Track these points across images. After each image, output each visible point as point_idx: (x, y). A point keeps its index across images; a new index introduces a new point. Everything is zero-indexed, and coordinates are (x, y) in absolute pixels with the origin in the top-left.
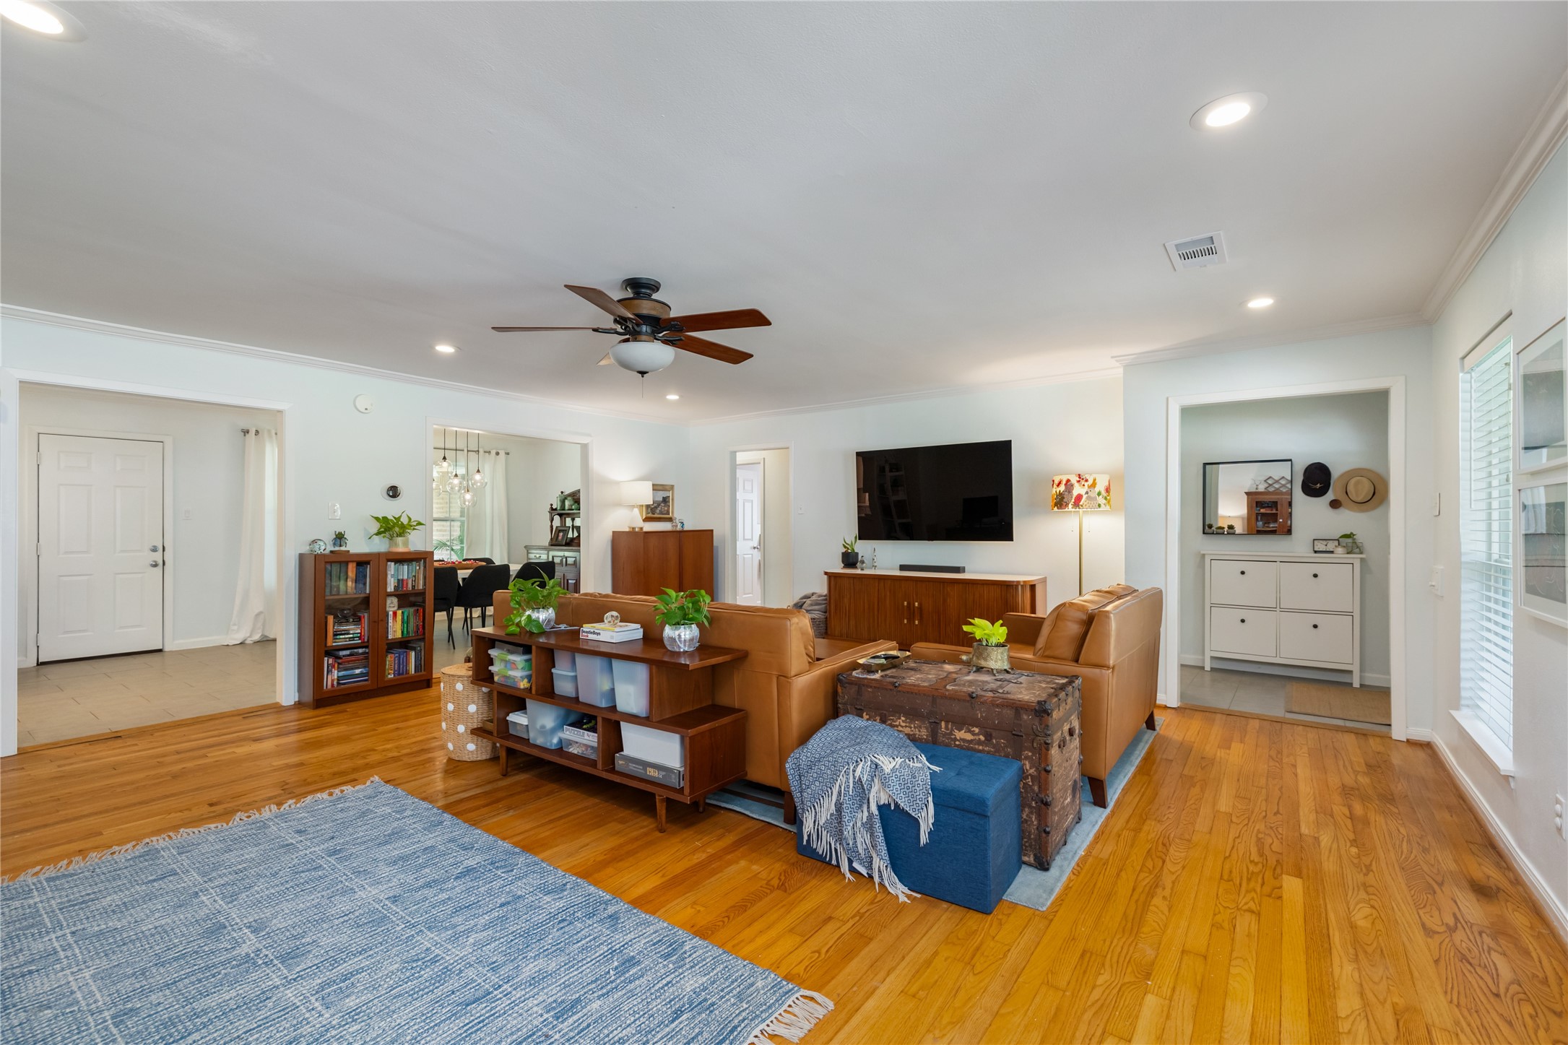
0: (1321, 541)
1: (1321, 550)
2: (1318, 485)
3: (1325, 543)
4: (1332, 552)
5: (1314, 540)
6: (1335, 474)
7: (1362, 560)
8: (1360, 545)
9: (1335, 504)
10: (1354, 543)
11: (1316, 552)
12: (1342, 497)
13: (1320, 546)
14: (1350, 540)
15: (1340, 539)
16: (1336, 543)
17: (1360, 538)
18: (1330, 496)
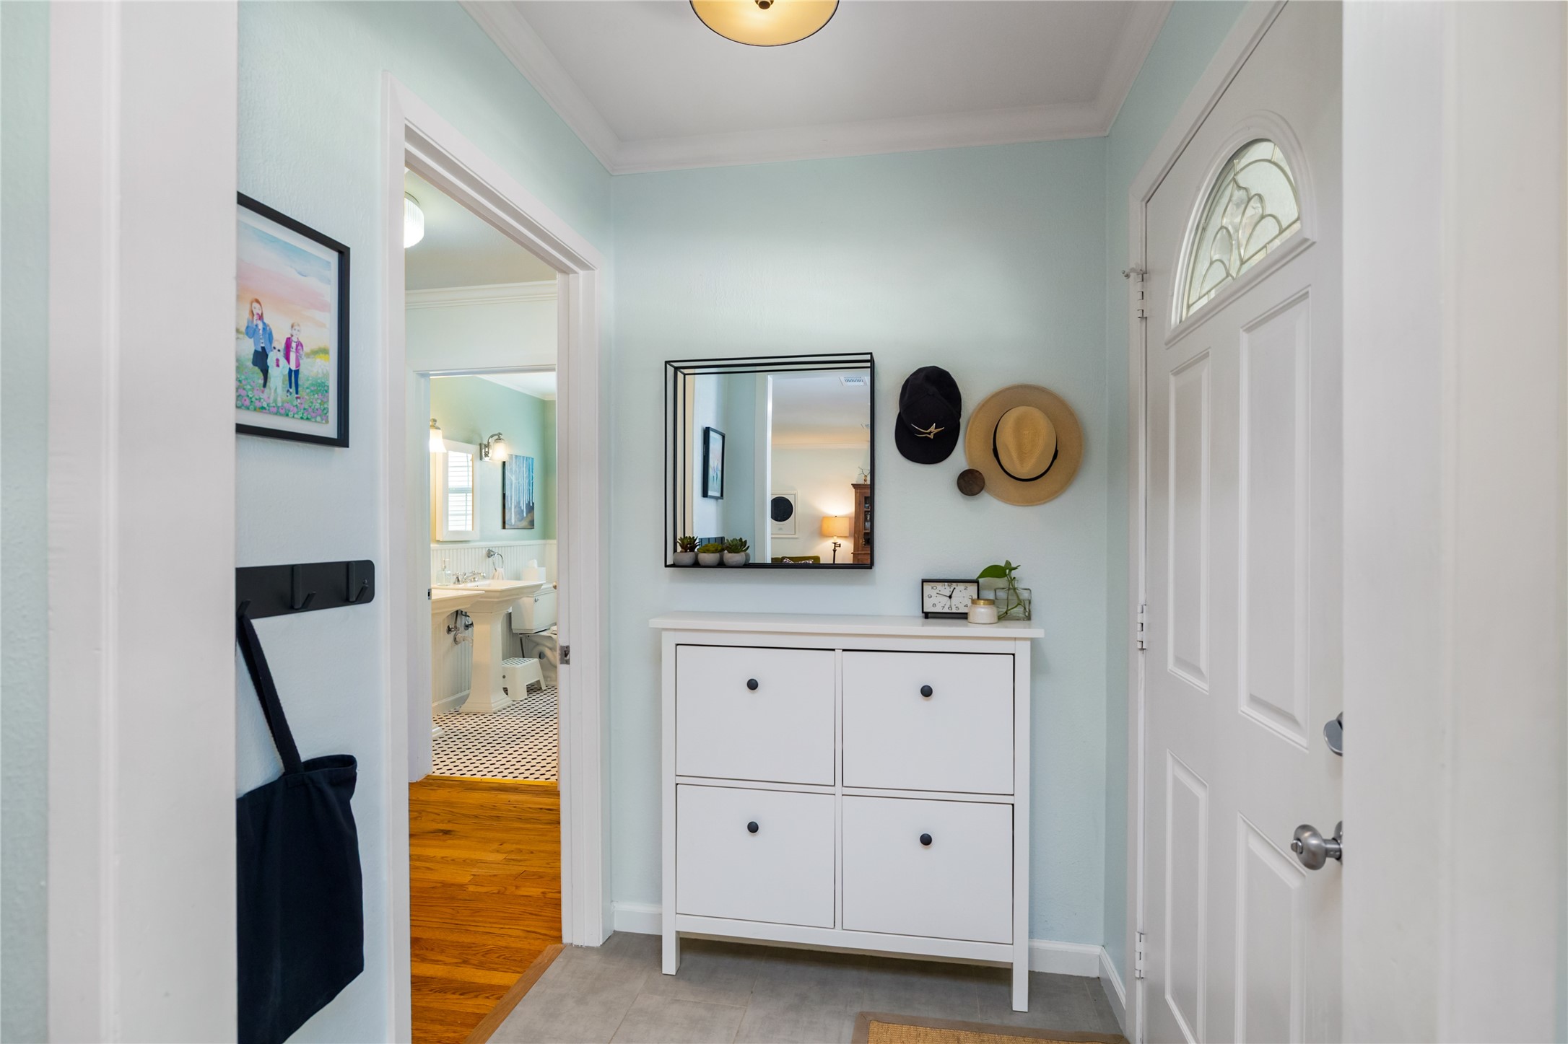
0: (939, 586)
1: (939, 610)
2: (933, 428)
3: (945, 589)
4: (963, 616)
5: (924, 581)
6: (973, 394)
7: (1034, 643)
8: (1025, 595)
9: (970, 483)
10: (1012, 589)
11: (927, 615)
12: (986, 466)
13: (937, 602)
14: (1002, 582)
15: (981, 580)
16: (973, 588)
17: (1026, 577)
18: (958, 460)
